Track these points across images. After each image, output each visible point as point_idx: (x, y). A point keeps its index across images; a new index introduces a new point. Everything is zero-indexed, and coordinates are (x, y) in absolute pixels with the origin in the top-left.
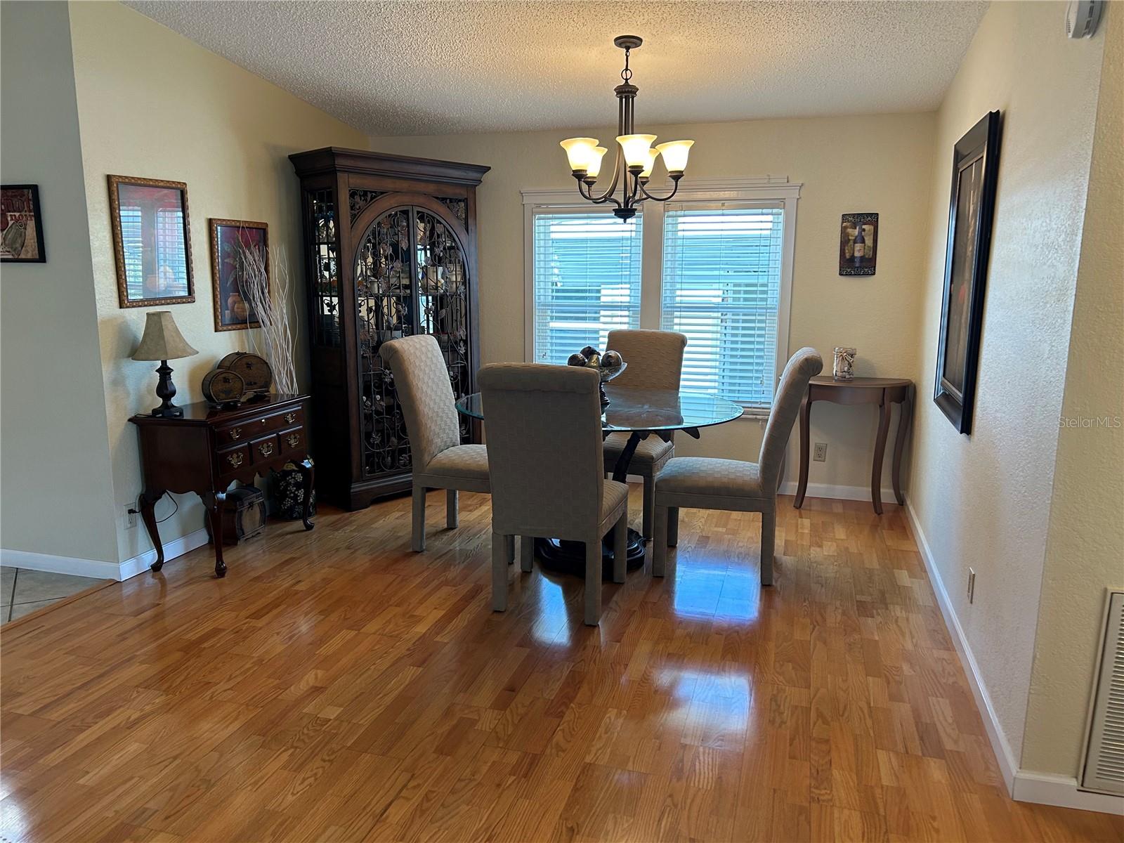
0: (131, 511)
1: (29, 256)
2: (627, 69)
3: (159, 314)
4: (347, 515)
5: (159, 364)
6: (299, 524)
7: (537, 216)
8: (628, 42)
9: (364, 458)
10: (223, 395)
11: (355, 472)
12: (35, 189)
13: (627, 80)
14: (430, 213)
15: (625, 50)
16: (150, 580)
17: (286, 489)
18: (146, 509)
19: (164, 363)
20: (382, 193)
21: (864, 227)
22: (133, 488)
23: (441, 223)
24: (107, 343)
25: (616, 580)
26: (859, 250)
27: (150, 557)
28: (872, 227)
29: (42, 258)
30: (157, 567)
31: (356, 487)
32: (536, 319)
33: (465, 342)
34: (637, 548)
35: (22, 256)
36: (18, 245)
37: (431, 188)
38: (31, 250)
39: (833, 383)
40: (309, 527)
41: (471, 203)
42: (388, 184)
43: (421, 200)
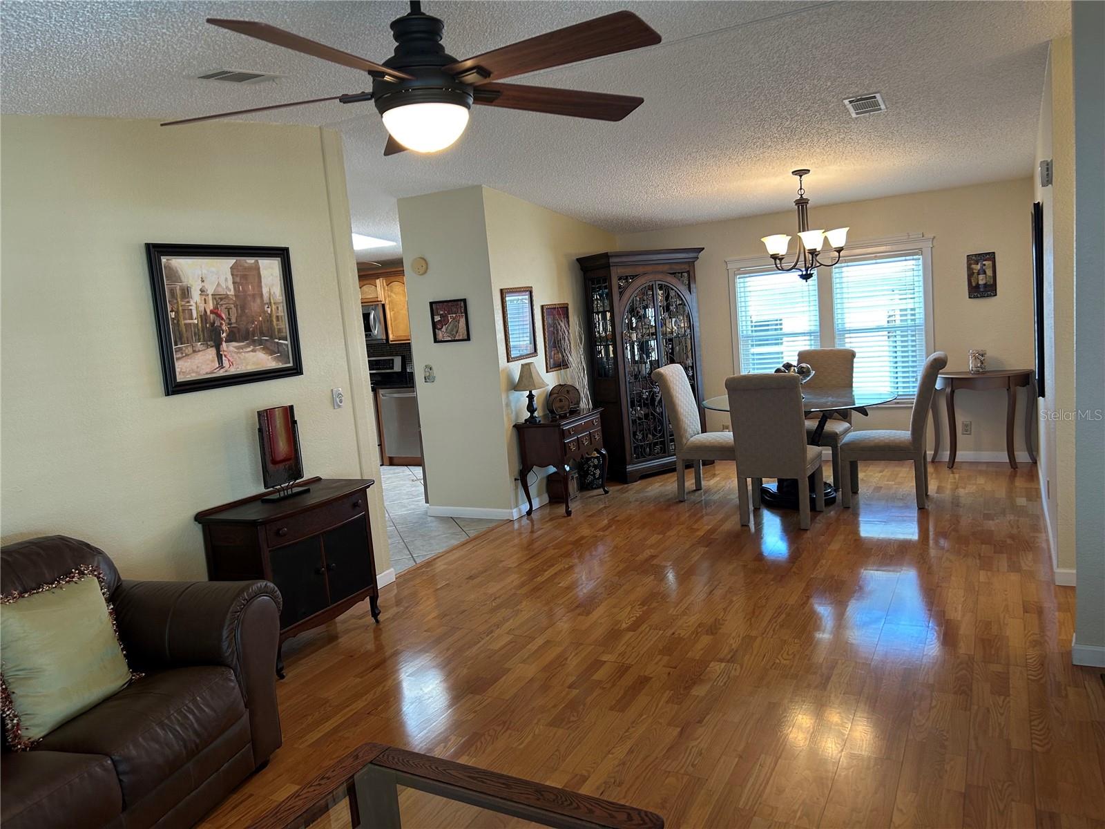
0: (516, 479)
1: (461, 338)
2: (801, 189)
3: (529, 364)
4: (626, 485)
5: (528, 393)
6: (601, 491)
7: (738, 276)
8: (800, 173)
9: (633, 448)
10: (559, 410)
11: (628, 458)
12: (464, 301)
13: (801, 195)
14: (666, 284)
15: (799, 177)
16: (525, 521)
17: (588, 469)
18: (522, 478)
19: (531, 392)
20: (637, 276)
21: (984, 263)
22: (517, 467)
23: (673, 289)
24: (503, 384)
25: (818, 509)
26: (982, 280)
27: (525, 507)
28: (990, 263)
29: (468, 339)
30: (529, 513)
31: (630, 468)
32: (741, 347)
33: (692, 367)
34: (830, 492)
35: (457, 338)
36: (454, 333)
37: (666, 268)
38: (462, 333)
39: (970, 376)
40: (606, 492)
41: (691, 273)
42: (640, 270)
43: (660, 276)
